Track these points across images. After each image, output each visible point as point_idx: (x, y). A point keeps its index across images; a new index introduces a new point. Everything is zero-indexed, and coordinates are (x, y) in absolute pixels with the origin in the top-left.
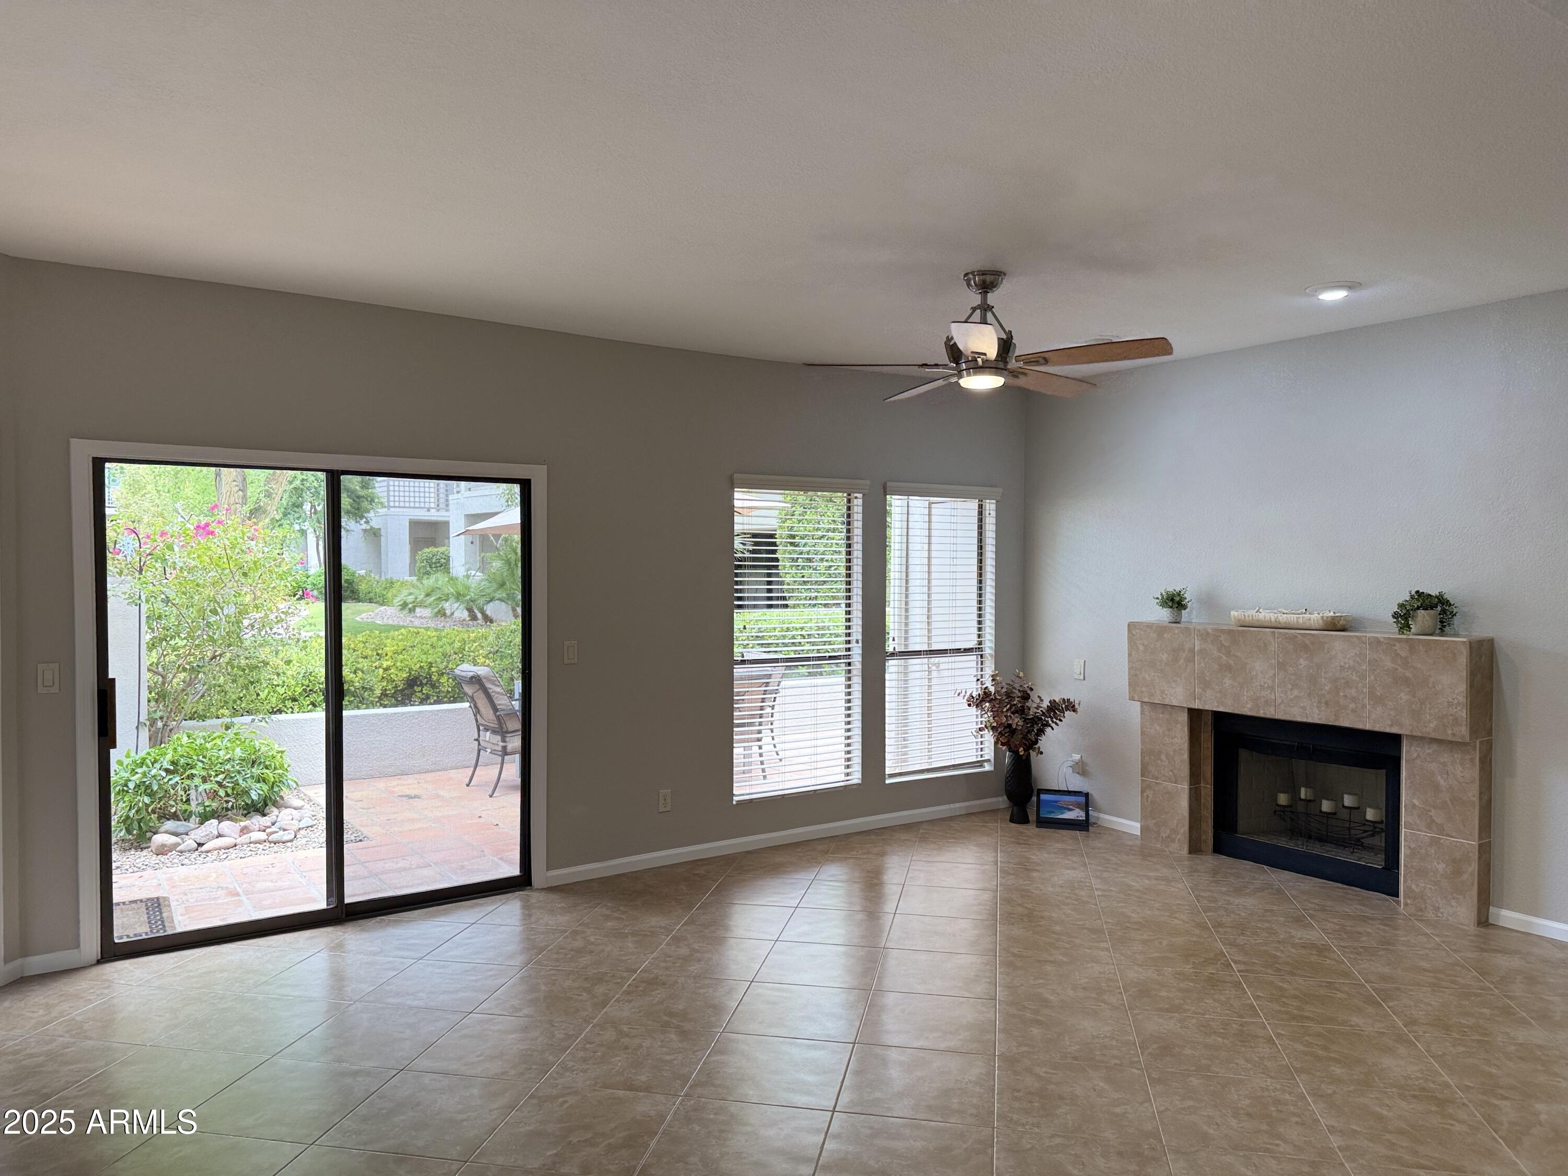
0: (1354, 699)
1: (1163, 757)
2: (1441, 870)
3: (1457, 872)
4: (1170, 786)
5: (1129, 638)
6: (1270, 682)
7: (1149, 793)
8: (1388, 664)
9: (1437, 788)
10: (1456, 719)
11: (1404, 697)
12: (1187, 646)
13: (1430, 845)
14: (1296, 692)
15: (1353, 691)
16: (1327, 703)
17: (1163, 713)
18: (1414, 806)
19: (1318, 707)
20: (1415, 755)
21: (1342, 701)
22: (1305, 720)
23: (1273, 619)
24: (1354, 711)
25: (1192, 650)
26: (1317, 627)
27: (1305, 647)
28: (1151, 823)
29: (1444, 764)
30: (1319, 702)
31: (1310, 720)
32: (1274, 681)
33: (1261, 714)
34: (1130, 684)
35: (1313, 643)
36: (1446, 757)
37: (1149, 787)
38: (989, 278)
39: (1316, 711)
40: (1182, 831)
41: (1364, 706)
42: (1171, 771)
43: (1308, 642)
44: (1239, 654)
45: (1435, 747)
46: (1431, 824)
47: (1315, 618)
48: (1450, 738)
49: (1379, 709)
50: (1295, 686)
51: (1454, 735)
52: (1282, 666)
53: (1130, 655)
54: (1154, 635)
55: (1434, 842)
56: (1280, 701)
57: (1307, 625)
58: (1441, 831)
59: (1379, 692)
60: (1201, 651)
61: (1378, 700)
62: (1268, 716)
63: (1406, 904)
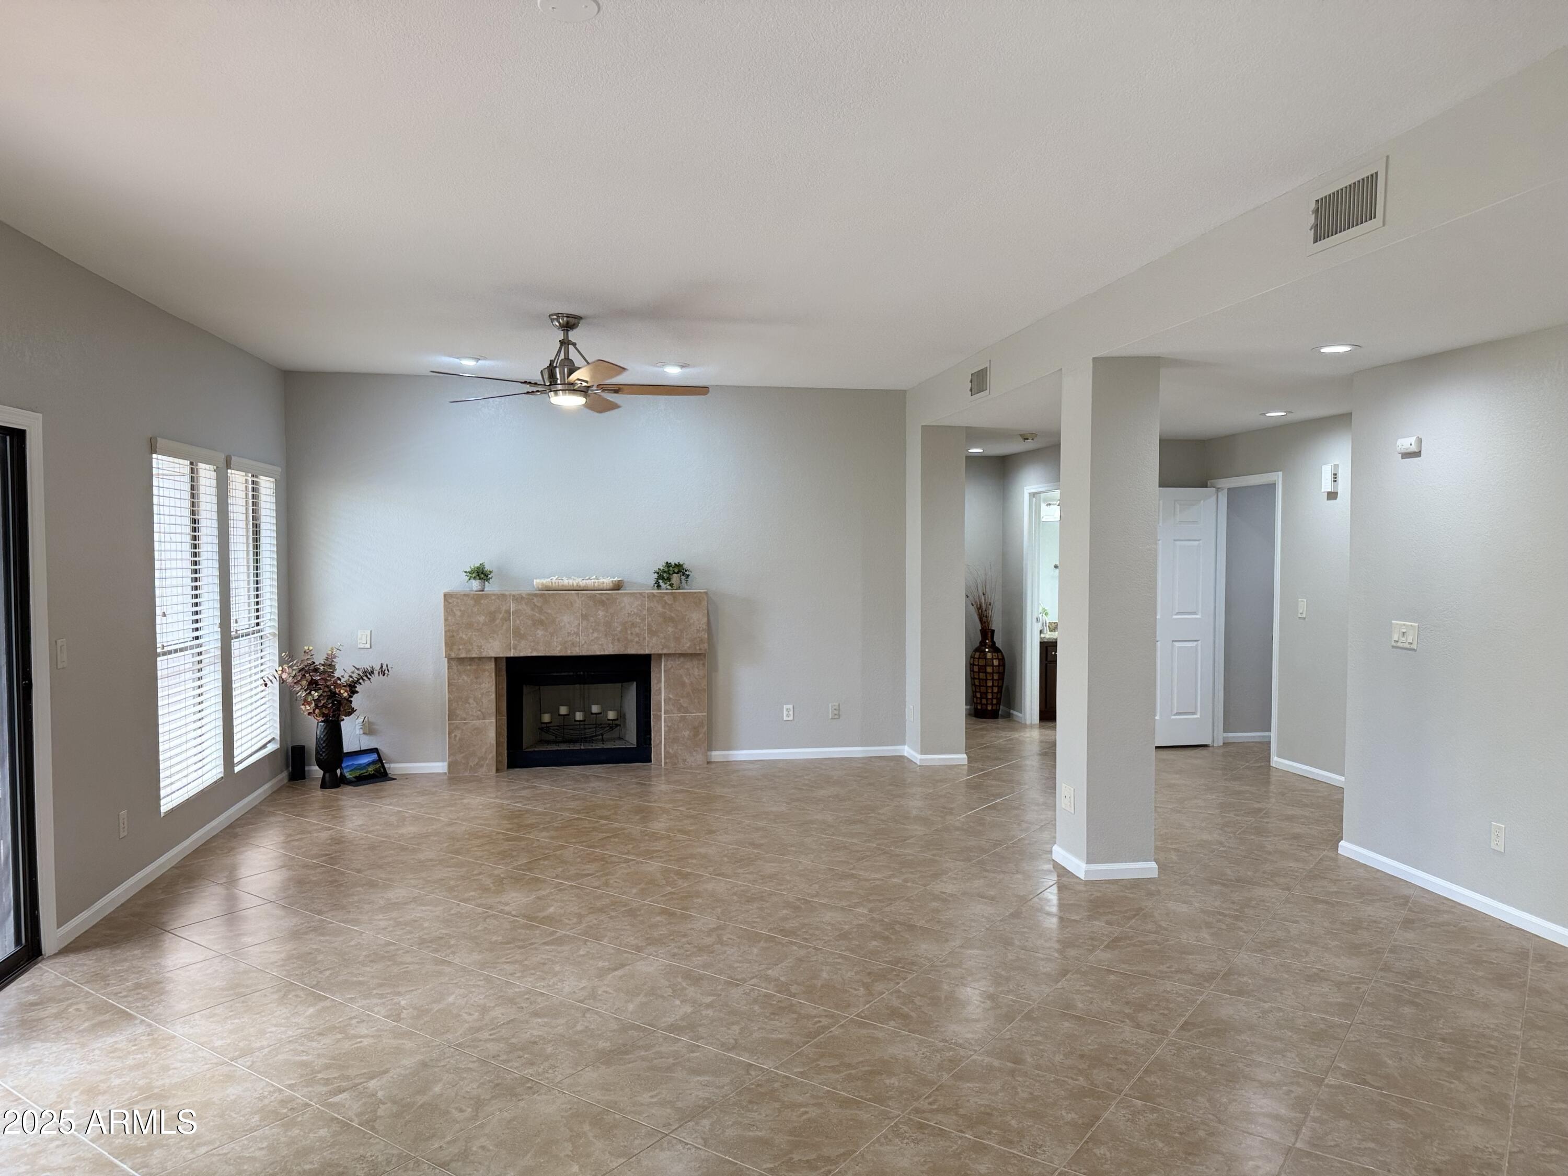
0: (637, 635)
1: (471, 701)
2: (687, 736)
3: (696, 734)
4: (478, 723)
5: (445, 606)
6: (576, 630)
7: (458, 733)
8: (660, 609)
9: (683, 684)
10: (702, 640)
11: (670, 629)
12: (504, 608)
13: (680, 722)
14: (595, 635)
15: (637, 630)
16: (618, 640)
17: (470, 665)
18: (670, 699)
19: (612, 643)
20: (670, 666)
21: (629, 637)
22: (602, 653)
23: (575, 584)
24: (637, 642)
25: (508, 612)
26: (608, 588)
27: (602, 603)
28: (459, 757)
29: (688, 669)
30: (613, 639)
31: (607, 653)
32: (578, 629)
33: (569, 653)
34: (446, 644)
35: (608, 599)
36: (688, 665)
37: (457, 728)
38: (572, 321)
39: (611, 646)
40: (490, 756)
41: (645, 638)
42: (480, 711)
43: (605, 599)
44: (549, 611)
45: (682, 659)
46: (680, 708)
47: (607, 581)
48: (698, 652)
49: (655, 639)
50: (594, 630)
51: (700, 649)
52: (584, 617)
53: (446, 620)
54: (472, 602)
55: (683, 719)
56: (583, 642)
57: (601, 587)
58: (687, 711)
59: (654, 628)
60: (515, 612)
61: (652, 633)
62: (574, 654)
63: (666, 763)
